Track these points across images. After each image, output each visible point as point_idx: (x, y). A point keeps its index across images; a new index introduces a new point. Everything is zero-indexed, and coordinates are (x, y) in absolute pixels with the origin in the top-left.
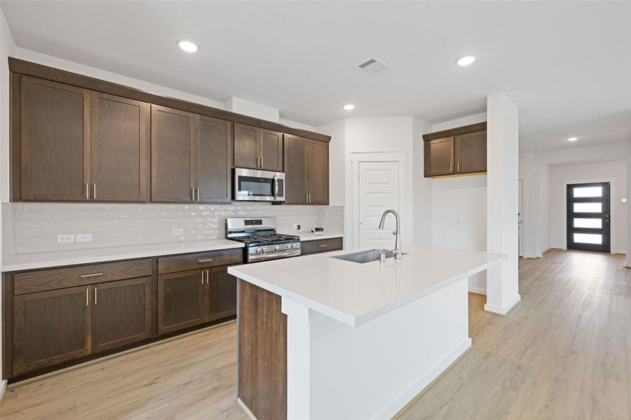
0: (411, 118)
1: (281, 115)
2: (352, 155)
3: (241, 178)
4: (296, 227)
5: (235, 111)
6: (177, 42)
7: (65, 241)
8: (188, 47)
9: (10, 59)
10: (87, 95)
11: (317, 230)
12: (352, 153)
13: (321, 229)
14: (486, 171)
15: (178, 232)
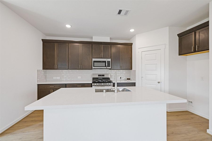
0: (168, 27)
1: (111, 39)
2: (139, 49)
3: (94, 62)
4: (120, 78)
5: (93, 41)
6: (65, 25)
7: (55, 78)
8: (68, 26)
9: (42, 39)
10: (56, 44)
11: (128, 79)
12: (139, 48)
13: (130, 79)
14: (209, 50)
15: (79, 77)
